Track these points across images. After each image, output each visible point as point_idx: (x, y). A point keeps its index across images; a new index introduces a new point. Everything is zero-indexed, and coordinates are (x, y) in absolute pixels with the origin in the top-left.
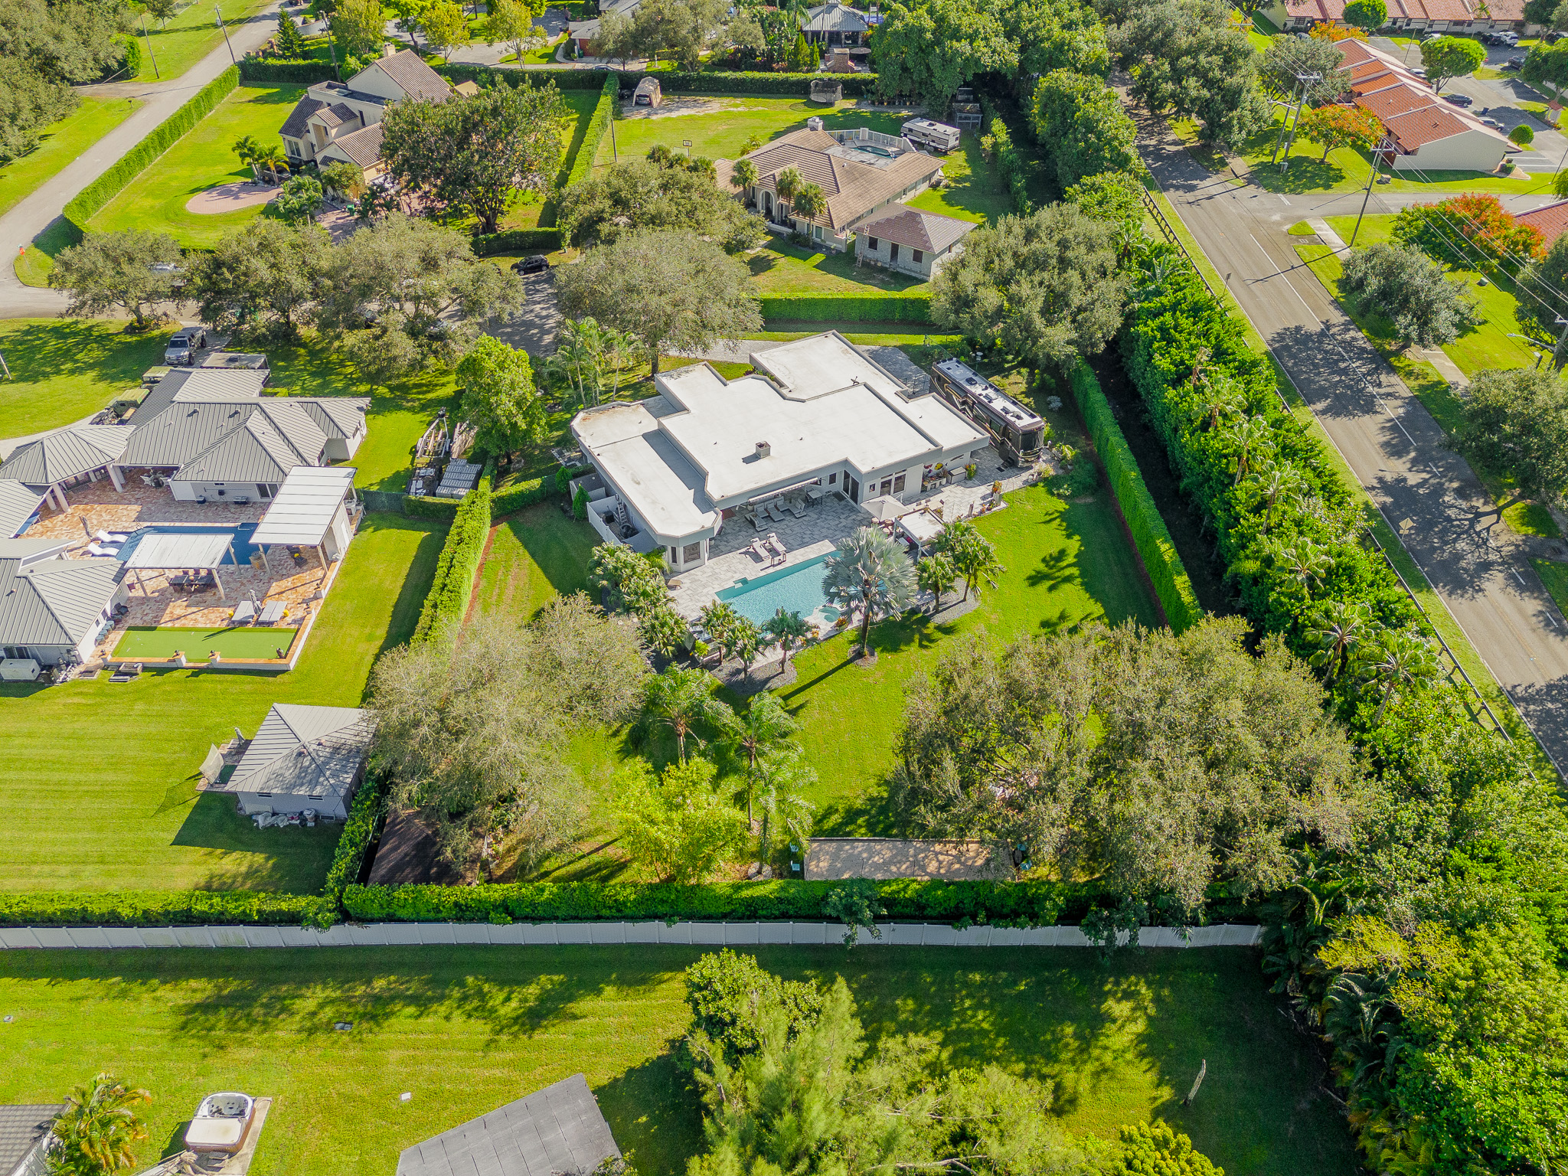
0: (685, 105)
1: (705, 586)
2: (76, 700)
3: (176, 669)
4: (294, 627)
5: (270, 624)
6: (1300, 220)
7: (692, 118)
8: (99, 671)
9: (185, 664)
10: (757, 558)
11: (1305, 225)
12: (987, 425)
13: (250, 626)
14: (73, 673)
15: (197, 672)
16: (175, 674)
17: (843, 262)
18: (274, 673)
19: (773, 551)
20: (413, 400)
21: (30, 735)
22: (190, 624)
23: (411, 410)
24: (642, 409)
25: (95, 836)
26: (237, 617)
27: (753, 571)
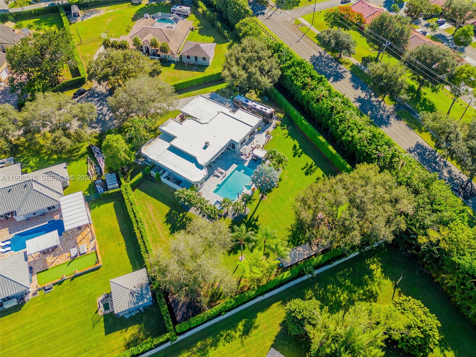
0: (92, 13)
1: (209, 191)
2: (38, 305)
3: (64, 280)
4: (93, 251)
5: (85, 253)
6: (295, 19)
7: (97, 18)
8: (38, 292)
9: (66, 278)
10: (218, 177)
11: (297, 20)
12: (257, 114)
13: (79, 256)
14: (30, 296)
15: (72, 279)
16: (65, 282)
17: (181, 65)
18: (98, 268)
19: (222, 173)
20: (75, 156)
21: (31, 323)
22: (57, 264)
23: (76, 160)
24: (160, 140)
25: (77, 344)
26: (73, 255)
27: (219, 181)
